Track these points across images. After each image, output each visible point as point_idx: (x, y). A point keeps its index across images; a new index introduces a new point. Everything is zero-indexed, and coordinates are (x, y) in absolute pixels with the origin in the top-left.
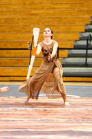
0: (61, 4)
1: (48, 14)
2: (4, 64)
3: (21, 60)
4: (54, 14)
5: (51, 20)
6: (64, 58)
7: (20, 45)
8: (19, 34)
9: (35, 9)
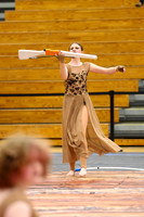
0: (117, 21)
1: (95, 38)
2: (25, 119)
3: (54, 112)
4: (105, 37)
5: (101, 46)
6: (124, 108)
7: (51, 87)
8: (49, 71)
9: (75, 29)
